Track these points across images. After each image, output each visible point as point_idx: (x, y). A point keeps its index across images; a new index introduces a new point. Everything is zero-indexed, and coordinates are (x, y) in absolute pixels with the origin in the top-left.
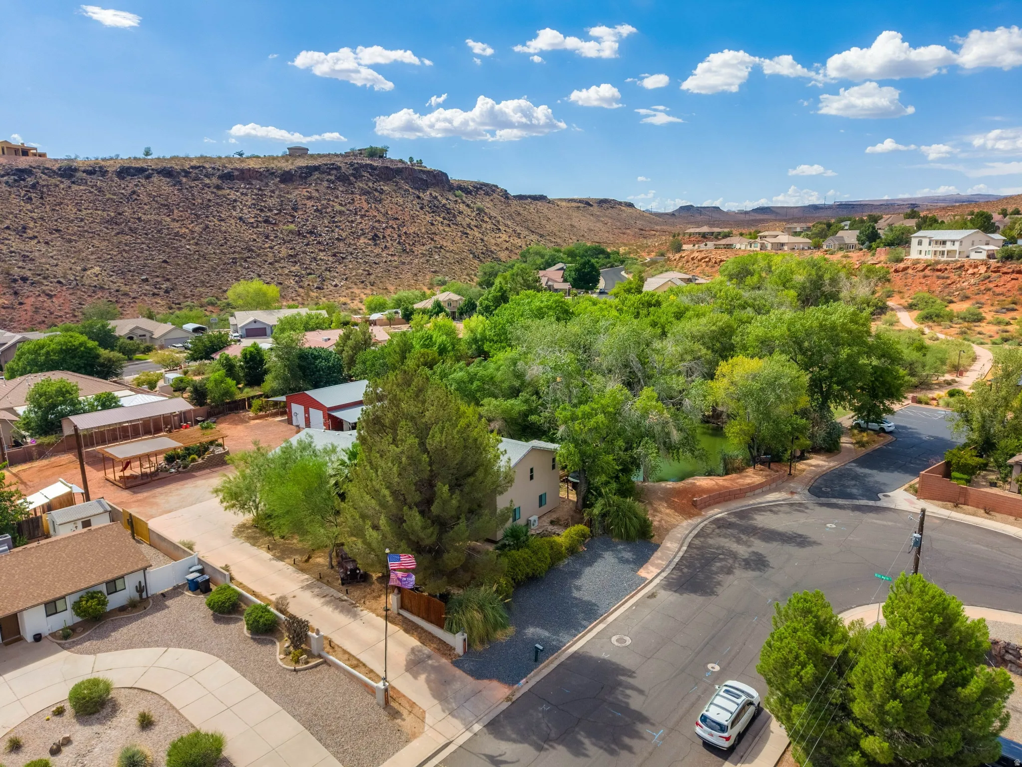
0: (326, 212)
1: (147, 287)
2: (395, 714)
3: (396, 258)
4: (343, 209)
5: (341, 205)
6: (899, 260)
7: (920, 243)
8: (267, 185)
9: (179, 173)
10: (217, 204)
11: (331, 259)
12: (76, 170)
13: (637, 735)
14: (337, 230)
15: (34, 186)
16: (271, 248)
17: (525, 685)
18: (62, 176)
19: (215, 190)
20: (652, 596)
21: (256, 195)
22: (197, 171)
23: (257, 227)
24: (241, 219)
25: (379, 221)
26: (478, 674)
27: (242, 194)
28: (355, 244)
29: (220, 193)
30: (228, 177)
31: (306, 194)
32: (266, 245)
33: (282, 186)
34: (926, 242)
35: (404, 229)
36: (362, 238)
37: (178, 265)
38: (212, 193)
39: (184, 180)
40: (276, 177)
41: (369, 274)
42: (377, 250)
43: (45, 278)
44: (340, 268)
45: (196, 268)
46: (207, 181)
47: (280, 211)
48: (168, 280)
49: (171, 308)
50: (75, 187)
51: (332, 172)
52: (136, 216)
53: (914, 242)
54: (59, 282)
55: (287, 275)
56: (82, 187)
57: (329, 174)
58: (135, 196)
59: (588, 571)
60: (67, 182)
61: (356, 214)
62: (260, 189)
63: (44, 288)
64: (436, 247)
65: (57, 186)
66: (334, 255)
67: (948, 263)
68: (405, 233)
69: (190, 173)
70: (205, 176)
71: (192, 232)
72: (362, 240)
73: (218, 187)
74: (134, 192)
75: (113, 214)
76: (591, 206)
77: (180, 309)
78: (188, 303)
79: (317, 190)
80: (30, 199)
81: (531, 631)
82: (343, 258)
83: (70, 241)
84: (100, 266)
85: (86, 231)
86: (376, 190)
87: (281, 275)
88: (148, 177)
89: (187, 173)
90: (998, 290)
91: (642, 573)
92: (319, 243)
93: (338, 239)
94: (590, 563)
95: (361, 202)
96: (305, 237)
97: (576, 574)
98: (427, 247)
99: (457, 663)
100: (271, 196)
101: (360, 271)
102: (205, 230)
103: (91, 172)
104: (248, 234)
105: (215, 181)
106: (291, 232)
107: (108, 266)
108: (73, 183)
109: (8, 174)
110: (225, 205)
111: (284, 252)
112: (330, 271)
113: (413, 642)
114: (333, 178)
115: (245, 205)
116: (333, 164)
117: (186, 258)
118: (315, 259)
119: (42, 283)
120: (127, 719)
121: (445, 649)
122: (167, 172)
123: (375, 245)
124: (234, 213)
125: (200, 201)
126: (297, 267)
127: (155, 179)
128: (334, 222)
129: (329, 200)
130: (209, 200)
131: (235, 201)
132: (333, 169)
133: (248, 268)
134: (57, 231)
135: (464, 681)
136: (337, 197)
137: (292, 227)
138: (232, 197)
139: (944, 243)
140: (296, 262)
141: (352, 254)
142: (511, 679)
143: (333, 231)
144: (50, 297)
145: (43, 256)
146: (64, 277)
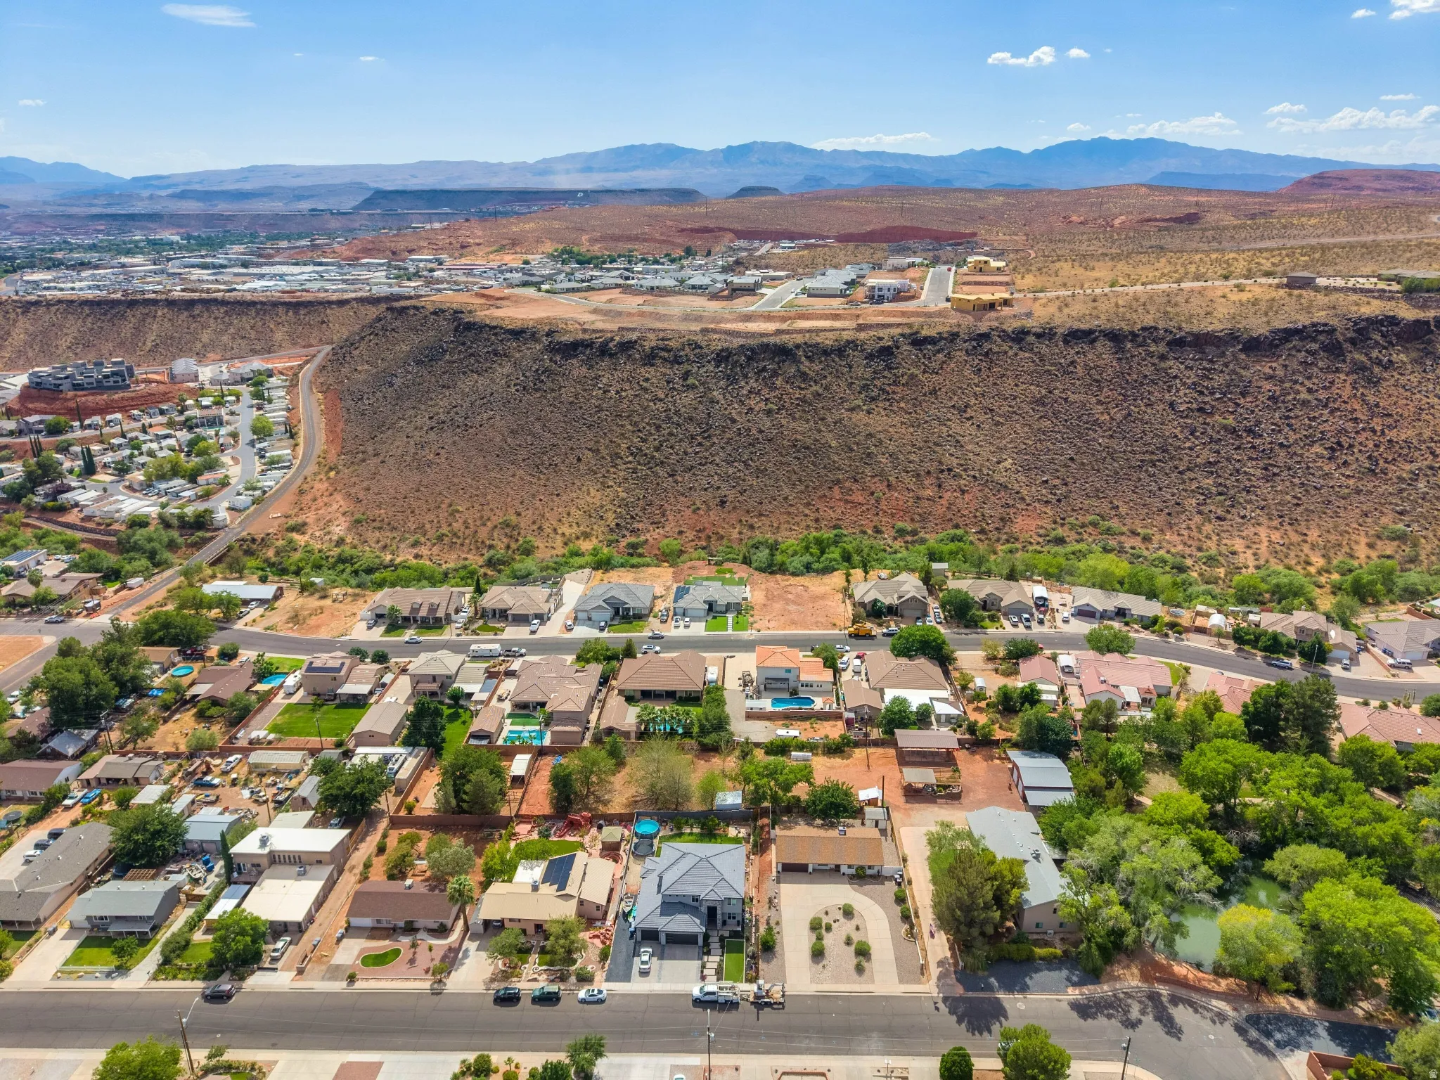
0: (1283, 402)
1: (1044, 491)
2: (922, 974)
3: (1351, 482)
4: (1309, 397)
5: (1310, 391)
8: (1223, 354)
9: (1126, 337)
10: (1153, 381)
11: (1258, 473)
12: (1028, 333)
13: (981, 1034)
14: (1287, 429)
15: (987, 354)
16: (1191, 449)
17: (970, 994)
18: (1013, 340)
19: (1156, 361)
20: (1059, 1000)
21: (1205, 369)
22: (1146, 334)
23: (1187, 417)
24: (1172, 405)
25: (1356, 420)
26: (958, 980)
27: (1187, 367)
28: (1301, 455)
29: (1163, 365)
30: (1178, 344)
31: (1268, 370)
32: (1187, 445)
33: (1243, 356)
35: (1391, 434)
36: (1317, 445)
37: (1083, 464)
38: (1154, 364)
39: (1129, 345)
40: (1239, 343)
41: (1298, 505)
42: (1329, 467)
43: (965, 470)
44: (1265, 489)
45: (1098, 471)
46: (1153, 348)
47: (1224, 394)
48: (1066, 484)
49: (1055, 522)
50: (1022, 355)
51: (1321, 338)
52: (1064, 396)
54: (974, 477)
55: (1193, 491)
56: (1027, 355)
57: (1314, 340)
58: (1072, 368)
59: (1046, 972)
60: (1016, 347)
61: (1326, 406)
62: (1211, 361)
63: (962, 482)
64: (1431, 468)
65: (1006, 353)
66: (1266, 469)
68: (1390, 441)
69: (1138, 336)
70: (1154, 341)
71: (1112, 419)
72: (1317, 449)
73: (1163, 357)
74: (1072, 363)
75: (1043, 392)
77: (1062, 525)
78: (1072, 520)
79: (1286, 366)
80: (980, 370)
81: (992, 980)
82: (1275, 474)
83: (997, 424)
84: (1014, 459)
85: (1015, 412)
86: (1379, 363)
87: (1186, 490)
88: (1093, 341)
89: (1134, 335)
91: (1070, 990)
92: (1253, 447)
93: (1281, 445)
94: (1049, 970)
95: (1344, 385)
96: (1240, 437)
97: (1037, 970)
98: (1414, 466)
99: (955, 972)
100: (1222, 372)
101: (1288, 498)
102: (1125, 418)
103: (1038, 336)
104: (1173, 427)
105: (1162, 348)
106: (1225, 427)
107: (1019, 458)
108: (1021, 349)
109: (970, 340)
110: (1161, 383)
111: (1206, 455)
112: (1248, 492)
113: (948, 954)
114: (1315, 346)
115: (1184, 384)
116: (1325, 325)
117: (1093, 455)
118: (1238, 471)
119: (961, 476)
120: (854, 922)
121: (956, 964)
122: (1115, 337)
123: (1329, 459)
124: (1167, 396)
125: (1135, 376)
126: (1210, 481)
127: (1098, 344)
128: (1288, 418)
129: (1296, 382)
130: (1146, 376)
131: (1176, 377)
132: (1321, 332)
133: (1154, 475)
134: (992, 410)
135: (952, 980)
136: (1309, 378)
137: (1230, 421)
138: (1174, 372)
140: (1212, 473)
141: (1289, 469)
142: (967, 989)
143: (1280, 431)
144: (963, 492)
145: (971, 442)
146: (980, 470)
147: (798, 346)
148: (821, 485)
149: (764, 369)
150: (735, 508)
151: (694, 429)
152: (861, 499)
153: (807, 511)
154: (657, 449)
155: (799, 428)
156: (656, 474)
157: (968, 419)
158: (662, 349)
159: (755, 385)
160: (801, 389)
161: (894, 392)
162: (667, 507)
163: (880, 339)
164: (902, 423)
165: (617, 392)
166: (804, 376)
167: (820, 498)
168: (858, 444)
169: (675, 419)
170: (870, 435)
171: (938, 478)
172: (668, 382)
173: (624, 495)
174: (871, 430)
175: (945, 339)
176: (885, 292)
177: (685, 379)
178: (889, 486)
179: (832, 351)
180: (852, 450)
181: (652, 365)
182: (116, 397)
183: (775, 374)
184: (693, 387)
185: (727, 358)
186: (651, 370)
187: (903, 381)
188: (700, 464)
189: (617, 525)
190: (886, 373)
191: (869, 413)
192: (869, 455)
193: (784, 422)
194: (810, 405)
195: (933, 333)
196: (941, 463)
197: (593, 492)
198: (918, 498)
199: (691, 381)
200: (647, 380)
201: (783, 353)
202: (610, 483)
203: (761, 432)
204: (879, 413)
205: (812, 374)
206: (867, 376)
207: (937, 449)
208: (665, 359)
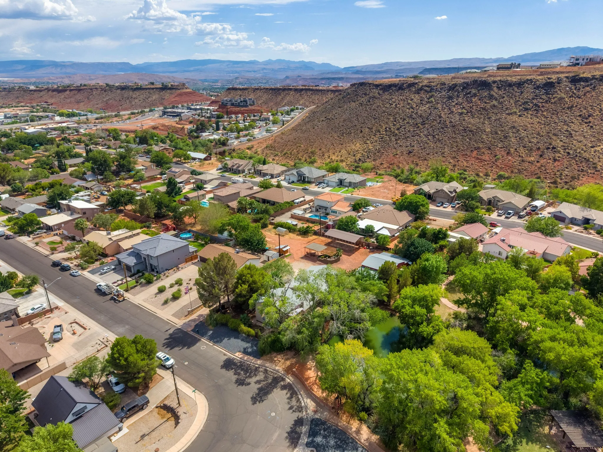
2: (186, 316)
59: (239, 341)
91: (238, 353)
94: (243, 340)
135: (193, 324)
142: (193, 330)
144: (555, 160)
145: (580, 135)
146: (575, 150)
147: (494, 82)
148: (467, 149)
149: (469, 93)
150: (414, 155)
151: (419, 120)
152: (487, 158)
153: (451, 161)
154: (398, 129)
155: (472, 122)
156: (391, 140)
157: (586, 123)
158: (427, 86)
159: (461, 101)
160: (486, 103)
161: (543, 107)
162: (385, 153)
163: (549, 79)
164: (539, 122)
165: (396, 105)
166: (491, 97)
167: (463, 155)
168: (502, 131)
169: (414, 115)
170: (514, 127)
171: (543, 152)
172: (421, 101)
173: (371, 147)
174: (516, 125)
175: (596, 79)
176: (580, 61)
177: (429, 99)
178: (508, 153)
179: (514, 85)
180: (496, 133)
181: (418, 93)
182: (242, 109)
183: (475, 95)
184: (432, 102)
185: (454, 88)
186: (417, 96)
187: (553, 101)
188: (413, 136)
189: (360, 159)
190: (544, 97)
191: (520, 116)
192: (506, 137)
193: (466, 119)
194: (487, 111)
195: (589, 76)
196: (550, 144)
197: (358, 144)
198: (523, 161)
199: (432, 99)
200: (412, 100)
201: (484, 85)
202: (368, 142)
203: (451, 122)
204: (526, 117)
205: (496, 96)
206: (530, 97)
207: (554, 137)
208: (426, 91)
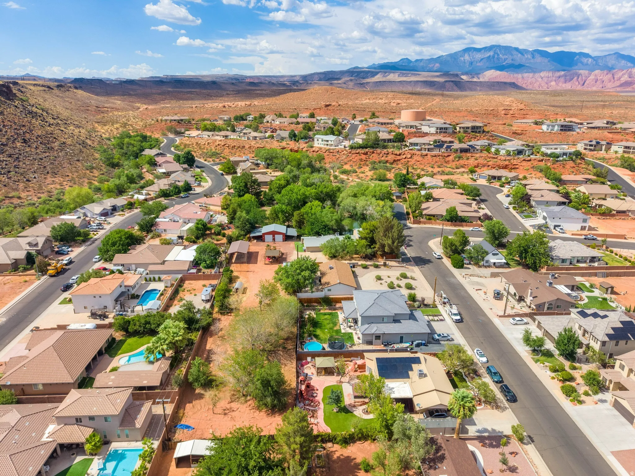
3: (48, 154)
6: (312, 147)
7: (318, 140)
28: (17, 147)
34: (320, 140)
35: (35, 133)
36: (17, 142)
41: (45, 167)
42: (34, 150)
44: (23, 165)
53: (316, 140)
64: (61, 143)
67: (333, 149)
68: (37, 135)
76: (53, 89)
90: (354, 160)
139: (328, 141)
